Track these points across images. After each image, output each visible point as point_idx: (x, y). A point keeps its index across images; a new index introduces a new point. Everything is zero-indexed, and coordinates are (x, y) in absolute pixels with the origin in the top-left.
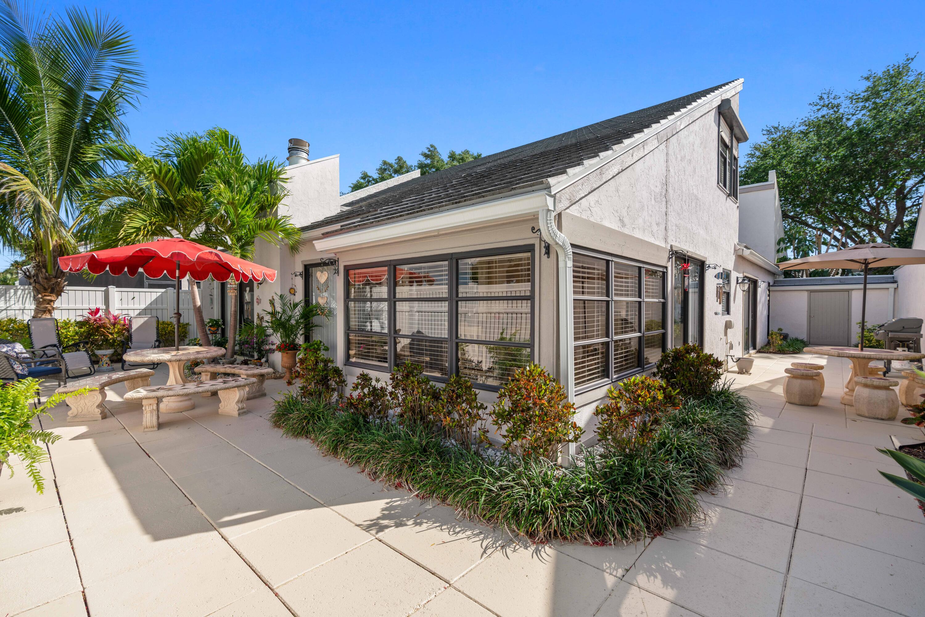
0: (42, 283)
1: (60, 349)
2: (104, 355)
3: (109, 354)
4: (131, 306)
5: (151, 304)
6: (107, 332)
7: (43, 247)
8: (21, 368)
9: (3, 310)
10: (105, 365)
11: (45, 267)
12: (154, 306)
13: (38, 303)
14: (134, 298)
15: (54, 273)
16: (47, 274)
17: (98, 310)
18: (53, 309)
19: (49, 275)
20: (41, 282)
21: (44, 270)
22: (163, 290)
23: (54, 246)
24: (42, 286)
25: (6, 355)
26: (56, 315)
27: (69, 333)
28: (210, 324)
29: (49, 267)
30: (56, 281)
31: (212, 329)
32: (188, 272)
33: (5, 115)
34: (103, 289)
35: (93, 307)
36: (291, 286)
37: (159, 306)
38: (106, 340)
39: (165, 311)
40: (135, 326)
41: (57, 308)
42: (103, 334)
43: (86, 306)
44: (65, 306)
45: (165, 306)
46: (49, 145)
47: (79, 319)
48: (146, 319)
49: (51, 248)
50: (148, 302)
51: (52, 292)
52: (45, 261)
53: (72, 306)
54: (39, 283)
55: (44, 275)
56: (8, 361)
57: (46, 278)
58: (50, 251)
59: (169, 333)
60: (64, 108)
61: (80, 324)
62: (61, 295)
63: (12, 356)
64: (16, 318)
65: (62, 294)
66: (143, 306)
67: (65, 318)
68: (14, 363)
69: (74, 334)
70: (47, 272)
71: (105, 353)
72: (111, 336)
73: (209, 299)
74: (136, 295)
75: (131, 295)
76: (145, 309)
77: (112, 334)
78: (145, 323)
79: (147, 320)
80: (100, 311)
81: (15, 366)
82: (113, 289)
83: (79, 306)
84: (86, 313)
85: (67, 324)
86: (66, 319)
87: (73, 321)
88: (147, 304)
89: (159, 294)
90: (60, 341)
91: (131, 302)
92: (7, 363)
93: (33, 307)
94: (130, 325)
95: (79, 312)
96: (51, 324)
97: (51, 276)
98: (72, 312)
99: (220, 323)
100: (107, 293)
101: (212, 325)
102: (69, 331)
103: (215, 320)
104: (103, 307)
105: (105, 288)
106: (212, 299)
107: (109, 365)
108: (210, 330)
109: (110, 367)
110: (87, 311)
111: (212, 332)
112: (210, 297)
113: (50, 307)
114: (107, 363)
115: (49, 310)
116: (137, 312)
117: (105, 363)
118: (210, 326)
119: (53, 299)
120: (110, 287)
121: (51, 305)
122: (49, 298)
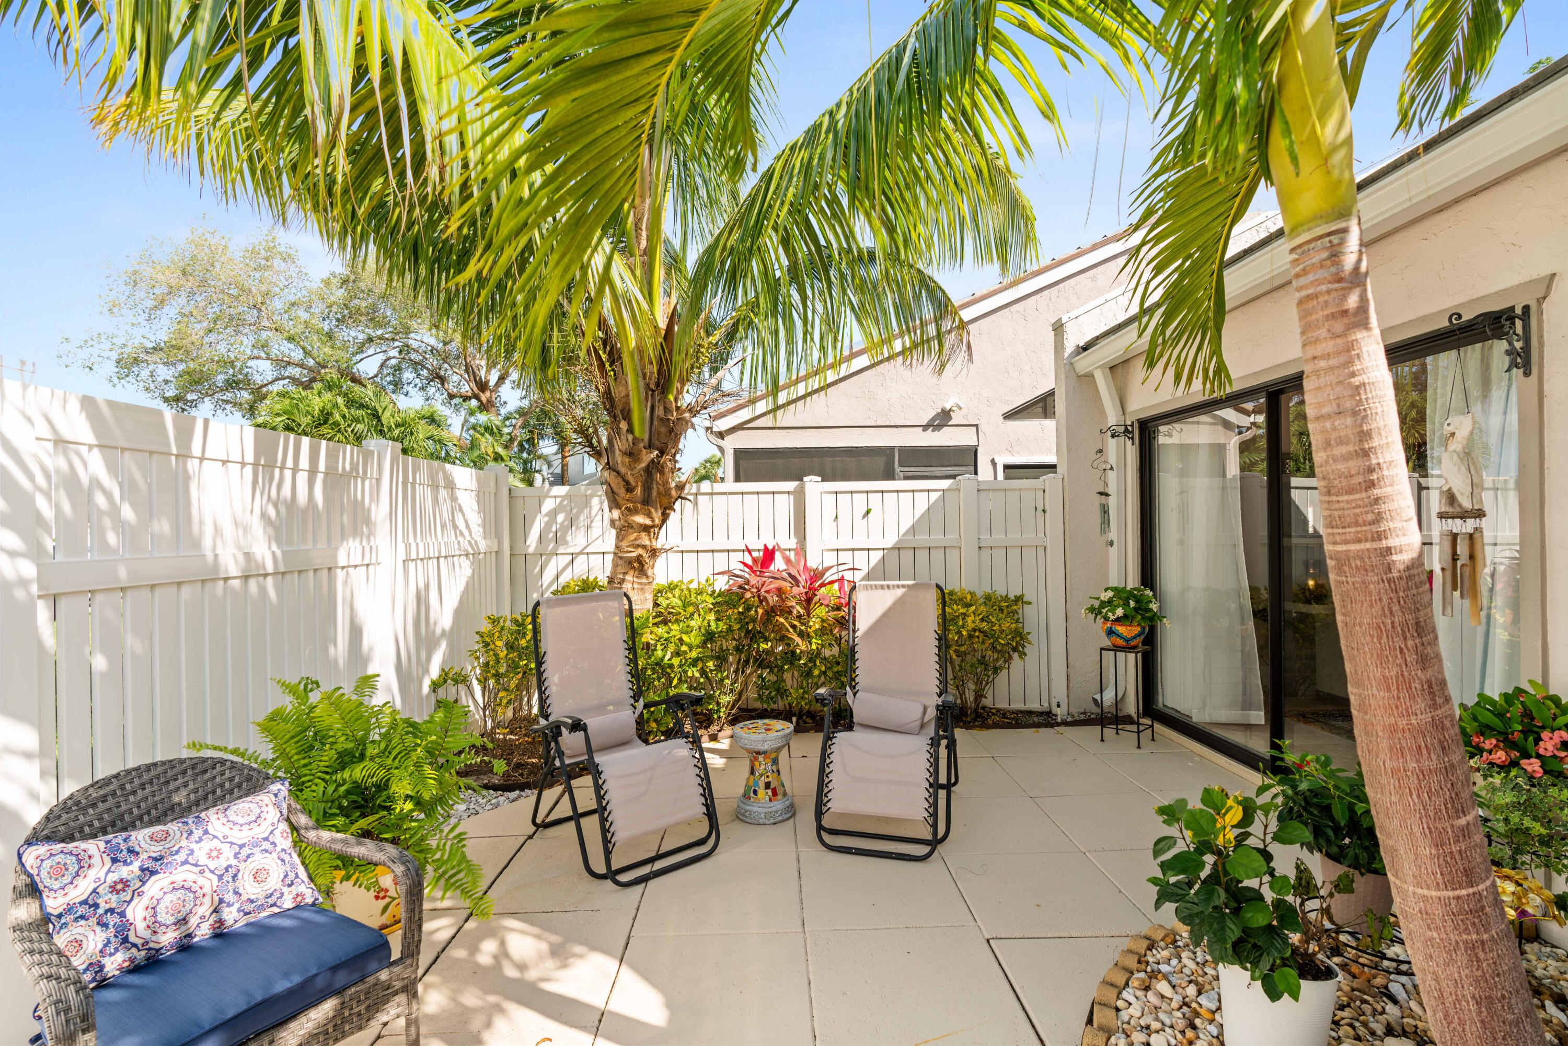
0: (623, 470)
2: (759, 753)
3: (773, 751)
4: (860, 540)
5: (913, 529)
6: (794, 627)
10: (761, 792)
11: (627, 416)
12: (922, 538)
14: (868, 512)
15: (645, 433)
16: (631, 438)
17: (769, 555)
18: (654, 553)
19: (635, 440)
20: (620, 464)
21: (625, 427)
22: (945, 484)
24: (623, 478)
26: (664, 571)
27: (685, 638)
28: (1120, 612)
29: (635, 413)
30: (649, 458)
31: (1120, 629)
34: (791, 485)
35: (757, 545)
37: (937, 538)
39: (953, 555)
40: (864, 621)
41: (664, 552)
42: (782, 637)
43: (739, 541)
44: (686, 541)
45: (952, 536)
47: (721, 584)
48: (900, 592)
50: (906, 524)
51: (650, 500)
52: (626, 395)
53: (705, 542)
54: (615, 469)
55: (625, 442)
57: (629, 453)
59: (971, 637)
61: (722, 603)
62: (674, 509)
66: (890, 540)
69: (703, 638)
71: (760, 747)
72: (803, 645)
73: (1097, 506)
74: (875, 499)
75: (861, 502)
76: (897, 548)
78: (899, 602)
79: (903, 595)
80: (778, 556)
82: (813, 485)
83: (720, 542)
84: (738, 565)
87: (704, 592)
88: (902, 531)
89: (934, 496)
91: (860, 524)
93: (611, 545)
95: (721, 562)
97: (640, 445)
98: (705, 558)
99: (1154, 606)
100: (800, 498)
101: (1125, 616)
102: (688, 631)
103: (1130, 595)
104: (788, 542)
105: (795, 484)
106: (1105, 511)
107: (775, 793)
108: (1110, 632)
109: (779, 805)
110: (739, 556)
111: (1121, 642)
112: (1098, 500)
113: (644, 547)
114: (767, 785)
115: (639, 559)
116: (876, 556)
117: (762, 784)
118: (1118, 620)
119: (648, 522)
120: (805, 479)
121: (647, 543)
122: (640, 519)
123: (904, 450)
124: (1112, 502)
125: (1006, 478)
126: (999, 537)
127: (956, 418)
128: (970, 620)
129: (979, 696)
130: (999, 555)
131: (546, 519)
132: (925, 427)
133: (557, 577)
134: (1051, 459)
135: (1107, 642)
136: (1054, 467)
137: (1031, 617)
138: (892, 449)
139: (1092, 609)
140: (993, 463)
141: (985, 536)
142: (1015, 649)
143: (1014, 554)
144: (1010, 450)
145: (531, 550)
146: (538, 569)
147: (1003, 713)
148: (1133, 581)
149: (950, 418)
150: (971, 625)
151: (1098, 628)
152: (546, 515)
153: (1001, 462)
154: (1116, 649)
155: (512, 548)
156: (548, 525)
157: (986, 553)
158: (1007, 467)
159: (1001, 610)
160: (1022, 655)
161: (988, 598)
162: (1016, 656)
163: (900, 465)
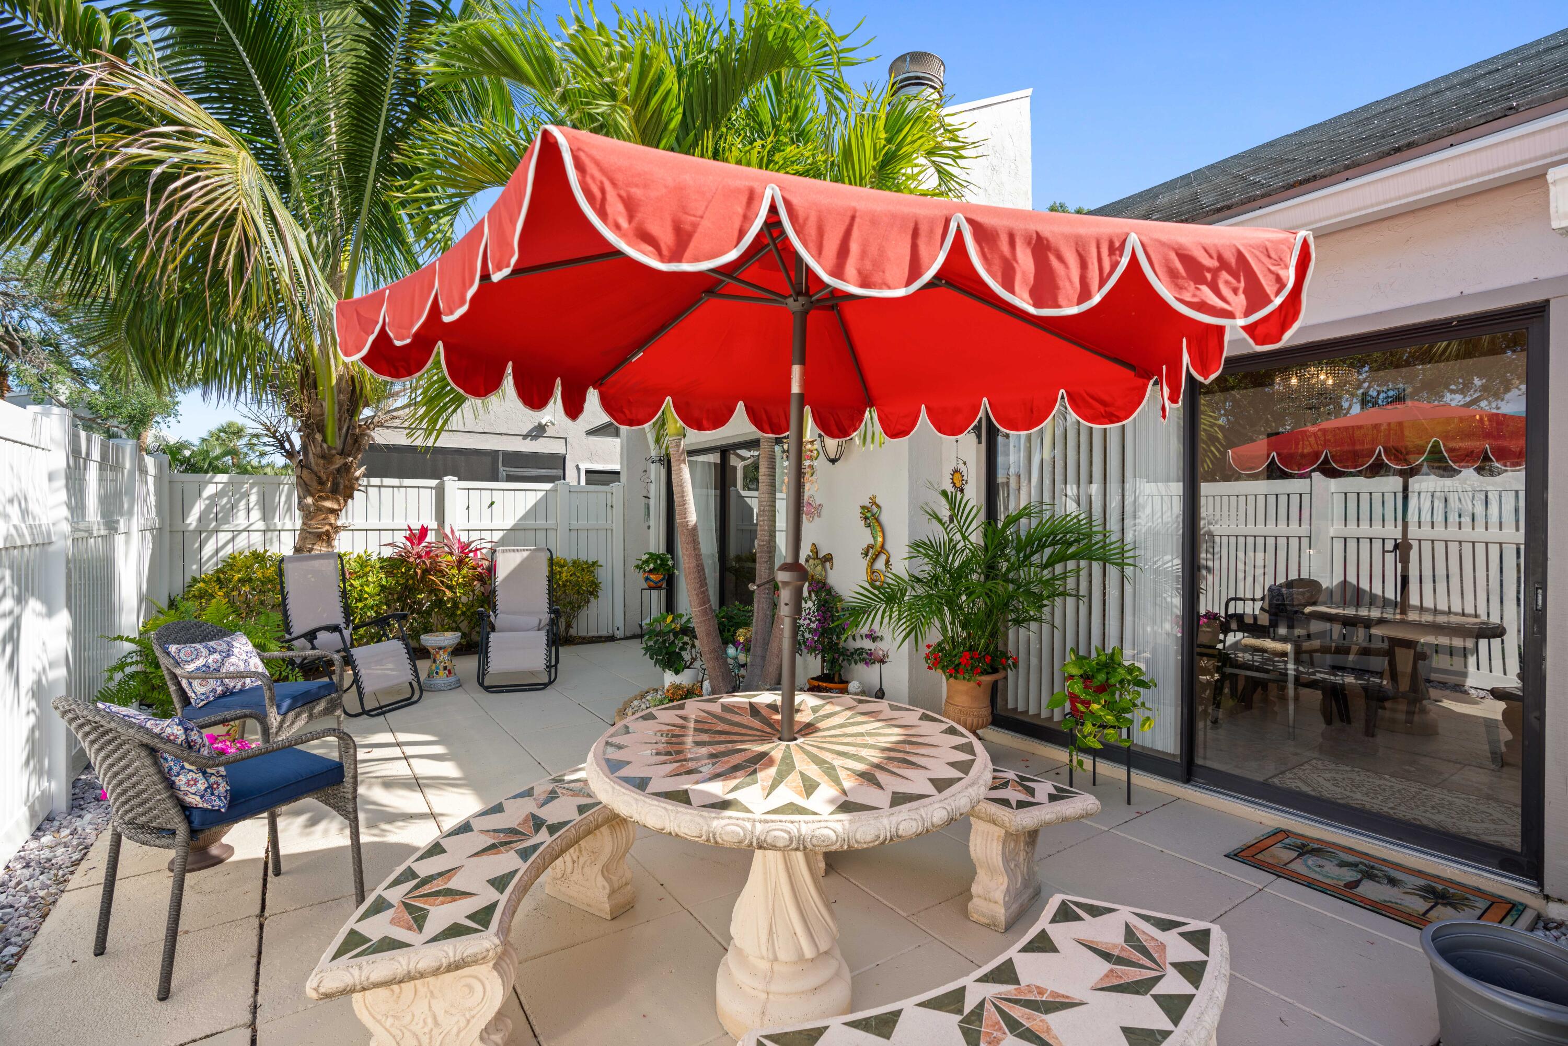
0: (315, 468)
1: (347, 633)
2: (440, 648)
3: (450, 646)
4: (486, 524)
5: (525, 517)
6: (442, 582)
7: (319, 384)
8: (202, 785)
9: (241, 531)
10: (441, 672)
11: (321, 429)
12: (531, 523)
13: (308, 514)
14: (492, 503)
15: (338, 444)
16: (325, 446)
17: (424, 531)
18: (337, 529)
19: (329, 447)
20: (313, 464)
21: (319, 437)
22: (548, 486)
23: (340, 378)
24: (316, 474)
25: (147, 739)
26: (343, 543)
27: (366, 589)
28: (651, 566)
29: (330, 428)
30: (342, 461)
31: (653, 577)
32: (741, 405)
33: (250, 66)
34: (434, 483)
35: (416, 526)
36: (953, 465)
37: (541, 522)
38: (439, 603)
39: (551, 534)
40: (502, 573)
41: (345, 528)
42: (433, 590)
43: (401, 523)
44: (359, 522)
45: (551, 522)
46: (333, 124)
47: (387, 552)
48: (525, 554)
49: (334, 382)
50: (520, 513)
51: (335, 491)
52: (322, 415)
53: (373, 523)
54: (308, 467)
55: (319, 449)
56: (156, 763)
57: (323, 457)
58: (332, 388)
59: (564, 586)
60: (368, 25)
61: (391, 566)
62: (351, 497)
63: (168, 741)
64: (266, 551)
65: (356, 493)
66: (509, 523)
67: (359, 550)
68: (176, 769)
69: (378, 589)
70: (324, 440)
71: (442, 644)
72: (449, 594)
74: (497, 496)
75: (487, 497)
76: (513, 530)
77: (450, 588)
78: (525, 560)
79: (524, 557)
80: (429, 533)
81: (181, 781)
82: (452, 484)
83: (386, 523)
84: (400, 538)
85: (364, 563)
86: (362, 553)
87: (374, 557)
88: (517, 518)
89: (540, 495)
90: (348, 611)
91: (486, 512)
92: (152, 770)
93: (298, 524)
94: (491, 570)
95: (387, 537)
96: (330, 568)
97: (334, 452)
98: (373, 536)
99: (670, 563)
100: (440, 493)
101: (654, 569)
102: (367, 583)
103: (658, 556)
104: (433, 525)
105: (437, 481)
106: (648, 507)
107: (450, 672)
108: (647, 579)
109: (452, 679)
110: (404, 533)
111: (652, 584)
112: (644, 500)
113: (331, 525)
114: (445, 668)
115: (327, 533)
116: (500, 534)
117: (441, 668)
118: (650, 571)
119: (336, 507)
120: (446, 478)
121: (333, 521)
122: (329, 504)
123: (507, 454)
124: (652, 502)
125: (587, 483)
126: (582, 523)
127: (550, 432)
128: (564, 575)
129: (569, 626)
130: (583, 535)
131: (207, 502)
132: (525, 437)
133: (217, 552)
134: (617, 467)
135: (646, 586)
136: (618, 473)
137: (603, 575)
138: (497, 452)
139: (637, 567)
140: (577, 467)
141: (574, 522)
142: (591, 593)
143: (592, 534)
144: (591, 460)
145: (192, 527)
146: (197, 545)
147: (584, 638)
148: (662, 550)
149: (545, 431)
150: (564, 578)
151: (641, 576)
152: (208, 498)
153: (584, 466)
154: (651, 588)
155: (171, 526)
156: (208, 509)
157: (574, 533)
158: (588, 472)
159: (583, 570)
160: (597, 597)
161: (574, 562)
162: (592, 599)
163: (503, 466)
